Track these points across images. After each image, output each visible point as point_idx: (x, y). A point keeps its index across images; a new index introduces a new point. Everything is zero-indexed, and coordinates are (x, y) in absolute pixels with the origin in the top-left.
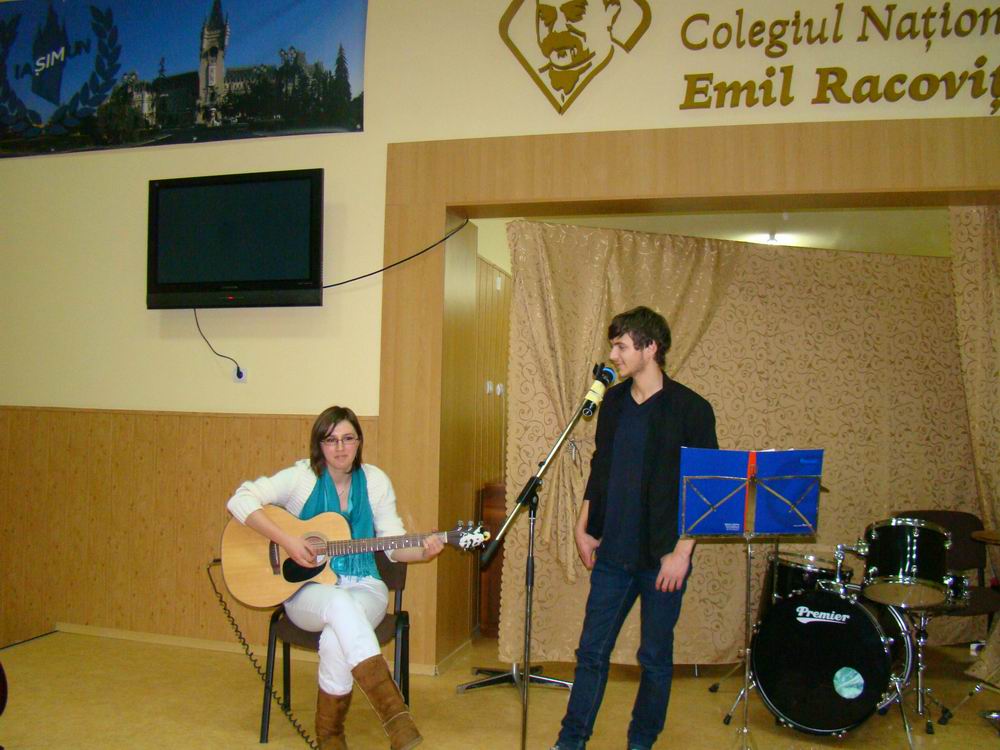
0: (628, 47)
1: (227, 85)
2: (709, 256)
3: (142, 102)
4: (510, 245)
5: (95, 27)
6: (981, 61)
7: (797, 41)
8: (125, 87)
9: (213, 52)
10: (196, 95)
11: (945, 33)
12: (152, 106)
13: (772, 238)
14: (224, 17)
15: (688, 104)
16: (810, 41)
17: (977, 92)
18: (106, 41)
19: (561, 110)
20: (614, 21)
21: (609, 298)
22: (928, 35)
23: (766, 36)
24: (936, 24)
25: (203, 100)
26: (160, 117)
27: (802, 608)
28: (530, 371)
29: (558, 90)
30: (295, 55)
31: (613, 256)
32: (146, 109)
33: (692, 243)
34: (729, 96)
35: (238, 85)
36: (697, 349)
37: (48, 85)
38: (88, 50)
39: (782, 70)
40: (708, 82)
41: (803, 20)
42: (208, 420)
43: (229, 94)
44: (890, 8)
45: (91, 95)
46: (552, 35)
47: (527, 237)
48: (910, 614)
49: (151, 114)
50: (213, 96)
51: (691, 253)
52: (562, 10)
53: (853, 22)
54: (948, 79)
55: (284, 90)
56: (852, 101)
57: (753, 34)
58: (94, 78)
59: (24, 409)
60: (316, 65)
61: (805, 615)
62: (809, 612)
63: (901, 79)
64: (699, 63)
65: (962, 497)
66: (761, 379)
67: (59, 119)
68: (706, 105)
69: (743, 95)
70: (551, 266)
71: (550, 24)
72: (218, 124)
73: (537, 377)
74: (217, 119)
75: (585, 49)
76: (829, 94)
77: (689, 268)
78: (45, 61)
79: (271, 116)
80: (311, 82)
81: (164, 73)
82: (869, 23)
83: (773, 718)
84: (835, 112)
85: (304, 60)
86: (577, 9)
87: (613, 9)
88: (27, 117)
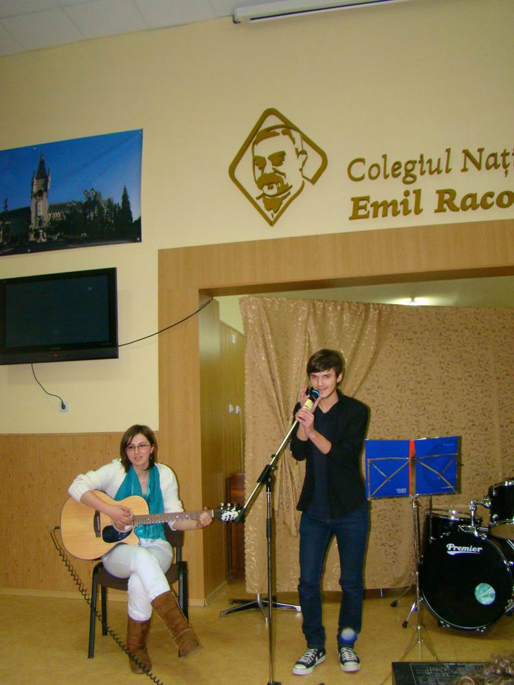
0: (314, 181)
1: (50, 215)
2: (373, 314)
4: (242, 313)
7: (422, 173)
9: (40, 193)
10: (30, 222)
13: (413, 301)
14: (47, 172)
15: (355, 217)
16: (431, 173)
19: (272, 224)
20: (304, 164)
21: (309, 345)
22: (505, 166)
23: (402, 170)
24: (510, 159)
25: (34, 225)
26: (5, 237)
27: (450, 545)
28: (259, 396)
29: (269, 210)
30: (94, 194)
31: (311, 318)
33: (362, 307)
34: (381, 210)
35: (57, 215)
36: (369, 376)
39: (414, 192)
40: (366, 202)
41: (425, 159)
42: (43, 438)
43: (52, 221)
44: (481, 150)
46: (264, 176)
47: (254, 307)
50: (41, 222)
51: (361, 313)
52: (269, 158)
53: (457, 160)
55: (88, 216)
56: (460, 210)
57: (394, 170)
60: (109, 200)
61: (453, 549)
62: (455, 547)
63: (491, 195)
64: (360, 190)
66: (412, 394)
68: (366, 217)
69: (390, 209)
70: (270, 325)
71: (262, 168)
72: (44, 240)
73: (264, 400)
74: (43, 237)
75: (285, 183)
76: (445, 206)
77: (361, 323)
79: (80, 234)
80: (105, 211)
81: (8, 208)
82: (468, 160)
83: (436, 621)
84: (449, 218)
85: (100, 196)
86: (279, 158)
87: (302, 157)
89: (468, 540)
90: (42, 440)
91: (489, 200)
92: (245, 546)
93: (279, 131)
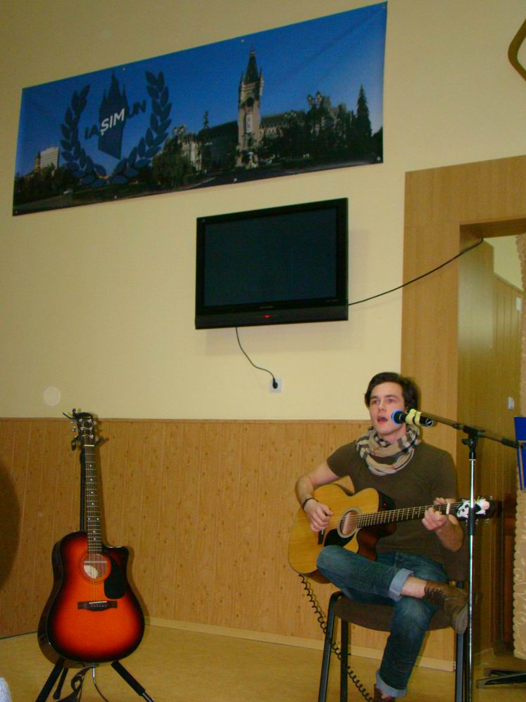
1: (263, 131)
3: (190, 151)
4: (520, 256)
5: (150, 90)
8: (176, 139)
9: (250, 102)
10: (237, 143)
12: (199, 154)
14: (259, 71)
18: (158, 101)
25: (242, 146)
26: (205, 163)
30: (321, 100)
32: (193, 157)
35: (272, 130)
37: (111, 143)
38: (144, 110)
42: (248, 426)
43: (264, 139)
45: (147, 148)
49: (198, 161)
50: (250, 142)
55: (312, 131)
58: (149, 134)
60: (340, 107)
67: (120, 171)
72: (255, 166)
74: (254, 161)
78: (108, 122)
79: (301, 155)
80: (335, 122)
81: (208, 125)
85: (329, 103)
88: (95, 171)
90: (246, 429)
92: (515, 587)
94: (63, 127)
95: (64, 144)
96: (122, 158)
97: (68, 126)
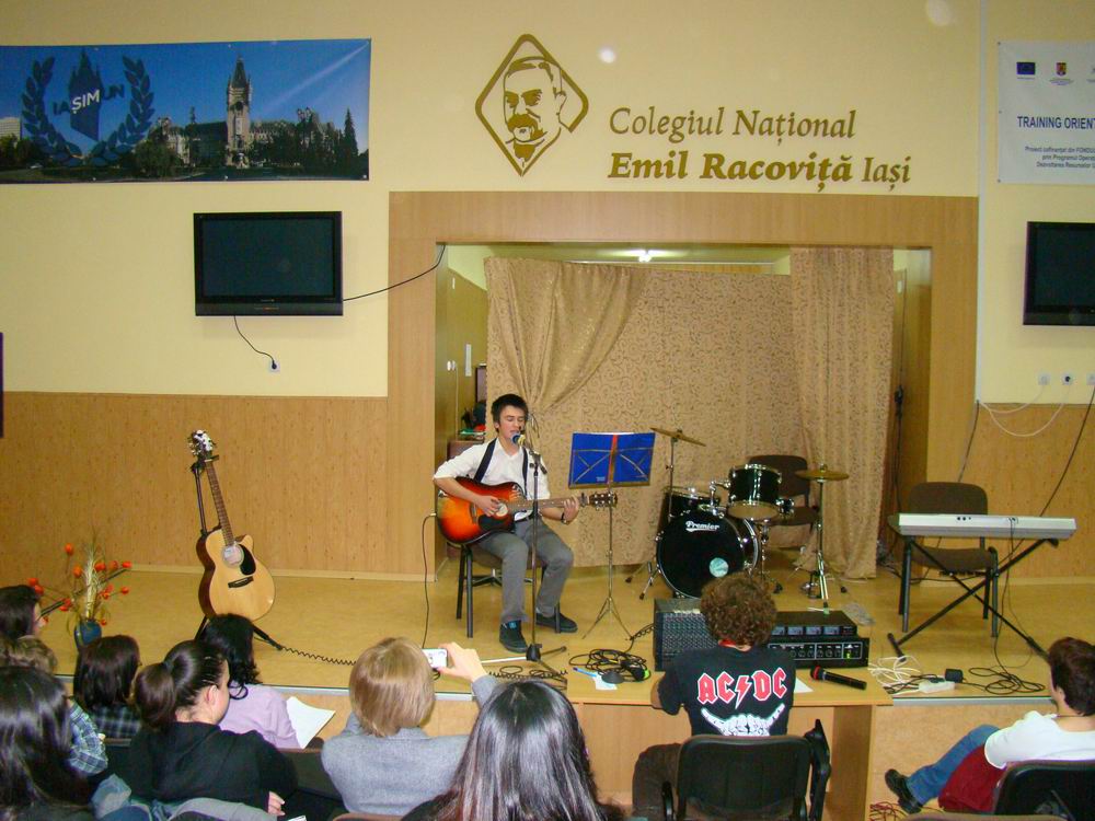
0: (571, 129)
1: (253, 135)
2: (624, 278)
3: (177, 143)
4: (486, 274)
5: (128, 75)
6: (813, 155)
7: (691, 132)
8: (160, 129)
9: (239, 106)
10: (225, 141)
11: (791, 133)
12: (186, 148)
14: (247, 78)
15: (614, 174)
16: (700, 132)
17: (810, 176)
18: (139, 88)
19: (521, 173)
20: (562, 106)
21: (556, 312)
22: (780, 133)
23: (669, 127)
24: (785, 126)
25: (231, 146)
26: (192, 157)
27: (690, 522)
28: (502, 365)
29: (519, 158)
30: (310, 115)
31: (559, 282)
32: (180, 150)
33: (613, 269)
34: (643, 169)
35: (262, 136)
36: (615, 346)
38: (122, 95)
39: (680, 153)
40: (627, 159)
41: (696, 117)
42: (250, 401)
43: (255, 142)
44: (756, 113)
45: (128, 134)
46: (516, 117)
47: (500, 270)
48: (757, 524)
49: (185, 155)
50: (240, 143)
52: (522, 96)
53: (730, 120)
54: (792, 165)
55: (301, 143)
56: (727, 178)
57: (660, 126)
58: (129, 119)
59: (83, 395)
60: (328, 124)
61: (691, 527)
62: (694, 525)
63: (761, 164)
64: (622, 144)
65: (795, 445)
66: (659, 366)
68: (627, 176)
69: (653, 169)
70: (517, 291)
71: (514, 106)
72: (246, 167)
73: (506, 369)
74: (244, 162)
75: (539, 128)
76: (712, 172)
77: (610, 290)
78: (81, 101)
79: (292, 163)
80: (324, 138)
81: (195, 121)
82: (741, 122)
83: (671, 592)
84: (715, 185)
85: (317, 118)
86: (533, 97)
87: (561, 98)
88: (66, 150)
89: (705, 518)
90: (248, 403)
91: (759, 170)
93: (536, 63)
94: (25, 98)
95: (26, 115)
96: (100, 140)
97: (31, 98)
